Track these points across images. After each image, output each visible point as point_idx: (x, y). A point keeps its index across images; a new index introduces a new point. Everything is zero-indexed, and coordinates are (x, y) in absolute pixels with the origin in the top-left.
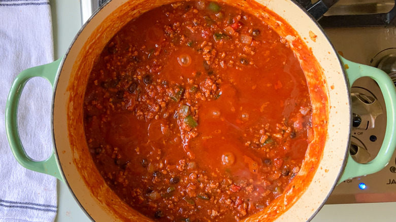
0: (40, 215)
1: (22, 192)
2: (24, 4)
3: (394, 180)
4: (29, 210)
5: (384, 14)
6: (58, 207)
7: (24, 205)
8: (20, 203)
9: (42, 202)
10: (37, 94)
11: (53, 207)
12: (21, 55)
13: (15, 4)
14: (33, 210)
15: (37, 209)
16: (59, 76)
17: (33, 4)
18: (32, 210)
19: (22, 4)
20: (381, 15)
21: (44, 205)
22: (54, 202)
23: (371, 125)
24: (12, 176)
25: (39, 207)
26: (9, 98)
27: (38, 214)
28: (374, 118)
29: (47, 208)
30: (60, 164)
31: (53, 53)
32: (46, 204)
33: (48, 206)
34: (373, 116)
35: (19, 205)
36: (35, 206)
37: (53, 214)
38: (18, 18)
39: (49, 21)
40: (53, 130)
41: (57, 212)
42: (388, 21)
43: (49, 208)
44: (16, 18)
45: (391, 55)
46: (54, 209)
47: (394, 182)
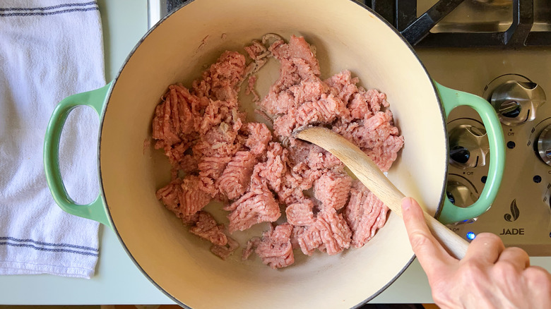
0: (78, 259)
2: (67, 10)
3: (508, 230)
4: (65, 253)
5: (502, 32)
6: (99, 250)
7: (59, 248)
8: (54, 245)
9: (81, 244)
11: (94, 250)
12: (66, 71)
13: (58, 12)
14: (70, 253)
15: (74, 252)
16: (108, 104)
17: (78, 10)
18: (68, 253)
19: (65, 11)
21: (83, 247)
22: (94, 244)
23: (482, 162)
25: (77, 250)
27: (76, 258)
28: (485, 153)
29: (86, 251)
30: (107, 207)
32: (85, 246)
33: (88, 248)
34: (484, 150)
35: (52, 247)
36: (72, 249)
37: (93, 259)
38: (63, 27)
40: (100, 167)
41: (99, 255)
42: (505, 41)
43: (89, 251)
44: (61, 27)
45: (509, 82)
46: (94, 252)
47: (508, 232)
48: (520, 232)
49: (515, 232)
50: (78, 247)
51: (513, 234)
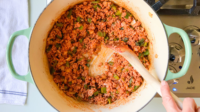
0: (19, 97)
1: (10, 86)
3: (189, 87)
4: (13, 95)
5: (188, 9)
6: (27, 94)
7: (11, 93)
8: (9, 91)
9: (20, 91)
10: (20, 40)
11: (25, 94)
12: (13, 21)
15: (17, 94)
16: (32, 34)
18: (15, 95)
20: (187, 10)
21: (21, 93)
22: (26, 92)
23: (180, 60)
24: (5, 78)
26: (8, 44)
27: (18, 97)
29: (22, 94)
30: (32, 76)
31: (28, 20)
32: (22, 92)
33: (23, 93)
34: (181, 56)
35: (8, 92)
37: (25, 97)
38: (12, 3)
39: (27, 5)
41: (27, 96)
42: (190, 13)
43: (23, 94)
45: (191, 29)
47: (189, 88)
48: (193, 88)
49: (192, 88)
50: (19, 93)
51: (191, 89)
